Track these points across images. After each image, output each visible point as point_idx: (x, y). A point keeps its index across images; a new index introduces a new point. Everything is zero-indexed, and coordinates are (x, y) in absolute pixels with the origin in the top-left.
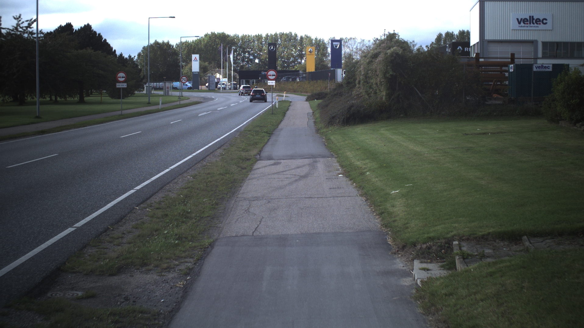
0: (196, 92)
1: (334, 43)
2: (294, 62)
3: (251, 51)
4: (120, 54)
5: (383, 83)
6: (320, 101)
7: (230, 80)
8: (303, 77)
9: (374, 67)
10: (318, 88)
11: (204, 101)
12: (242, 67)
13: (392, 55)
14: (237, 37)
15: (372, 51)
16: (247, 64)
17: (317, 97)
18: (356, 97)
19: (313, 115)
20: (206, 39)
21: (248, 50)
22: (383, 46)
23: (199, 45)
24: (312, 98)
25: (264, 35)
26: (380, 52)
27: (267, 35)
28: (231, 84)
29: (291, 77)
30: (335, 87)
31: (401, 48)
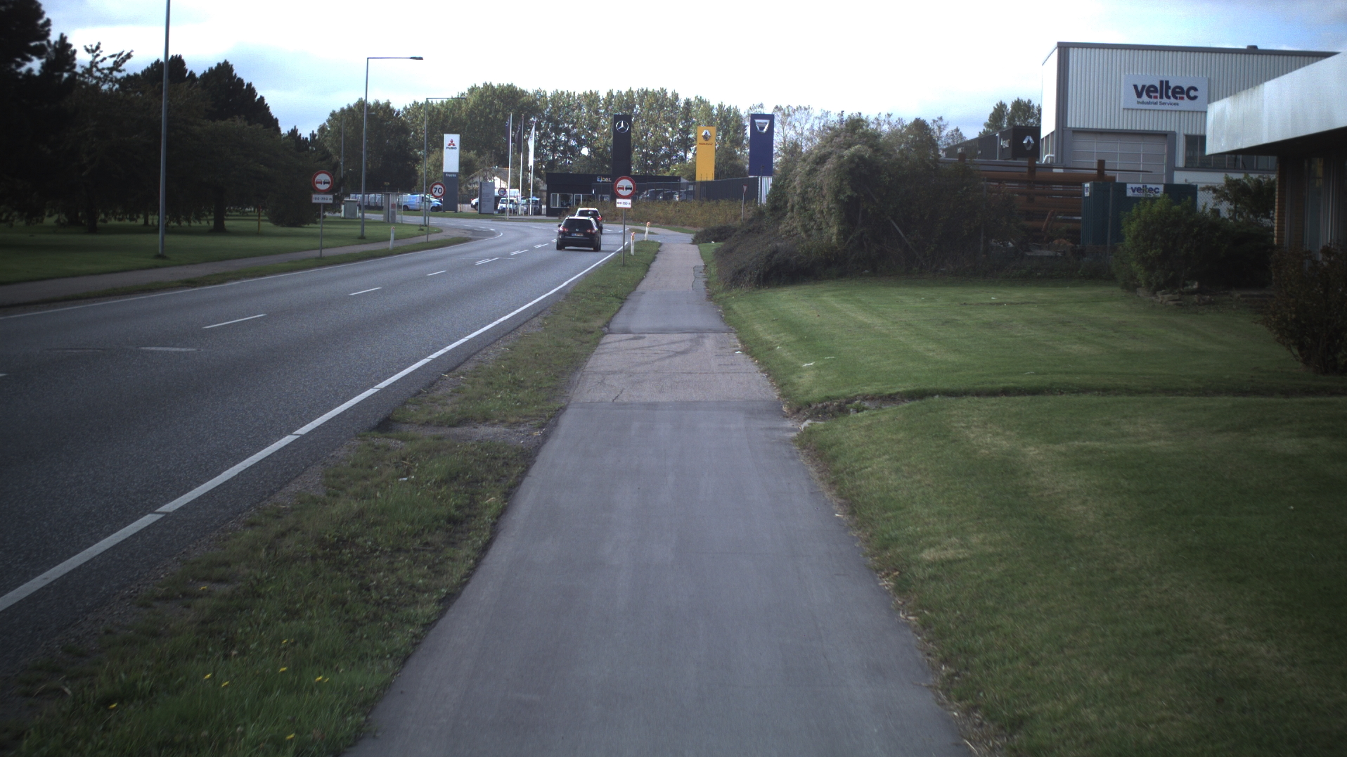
0: (451, 217)
1: (757, 121)
2: (668, 156)
3: (573, 128)
4: (292, 130)
5: (833, 210)
6: (720, 244)
7: (525, 195)
8: (687, 193)
9: (818, 181)
10: (720, 217)
11: (475, 237)
12: (552, 164)
13: (851, 160)
14: (542, 96)
15: (817, 151)
16: (562, 159)
17: (716, 236)
18: (785, 236)
19: (704, 270)
20: (472, 100)
21: (566, 125)
22: (837, 141)
23: (455, 110)
24: (706, 237)
25: (603, 95)
26: (830, 154)
27: (610, 94)
28: (529, 201)
29: (660, 191)
30: (751, 217)
31: (871, 146)
